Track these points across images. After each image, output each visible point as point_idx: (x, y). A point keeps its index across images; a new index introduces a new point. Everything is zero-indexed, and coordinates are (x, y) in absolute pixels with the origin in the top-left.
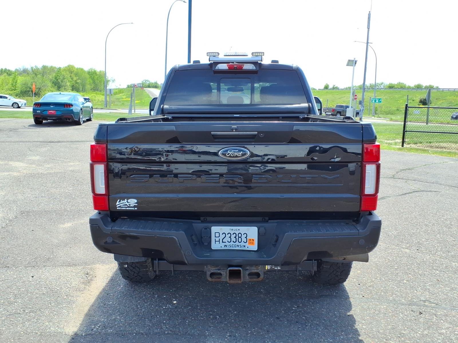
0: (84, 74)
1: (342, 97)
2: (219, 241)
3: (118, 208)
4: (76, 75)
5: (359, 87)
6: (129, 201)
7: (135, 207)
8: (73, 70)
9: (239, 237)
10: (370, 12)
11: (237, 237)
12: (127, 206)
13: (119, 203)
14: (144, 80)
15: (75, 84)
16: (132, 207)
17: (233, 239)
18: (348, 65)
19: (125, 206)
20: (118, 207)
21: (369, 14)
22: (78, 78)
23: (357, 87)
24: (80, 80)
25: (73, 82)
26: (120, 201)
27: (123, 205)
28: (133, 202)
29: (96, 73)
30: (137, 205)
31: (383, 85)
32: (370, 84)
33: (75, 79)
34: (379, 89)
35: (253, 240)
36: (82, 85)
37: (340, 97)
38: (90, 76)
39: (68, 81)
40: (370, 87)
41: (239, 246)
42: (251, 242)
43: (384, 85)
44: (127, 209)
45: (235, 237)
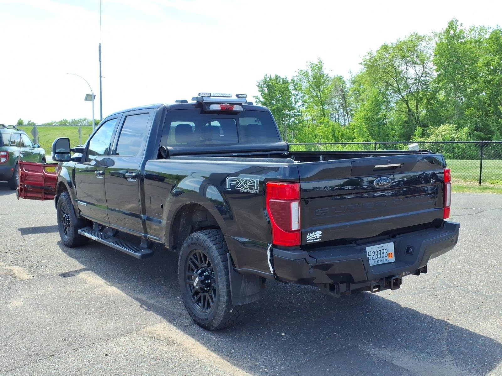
1: (46, 135)
2: (371, 259)
3: (308, 242)
5: (59, 123)
6: (316, 233)
7: (320, 238)
9: (382, 253)
10: (100, 44)
11: (381, 254)
12: (314, 239)
13: (309, 236)
16: (318, 239)
17: (379, 256)
18: (86, 99)
19: (313, 239)
20: (308, 240)
21: (99, 46)
23: (57, 123)
26: (309, 235)
27: (311, 238)
28: (319, 233)
30: (321, 236)
31: (86, 121)
32: (72, 120)
34: (82, 125)
35: (391, 254)
37: (44, 135)
40: (72, 123)
41: (383, 261)
42: (390, 255)
43: (88, 121)
44: (314, 241)
45: (380, 254)
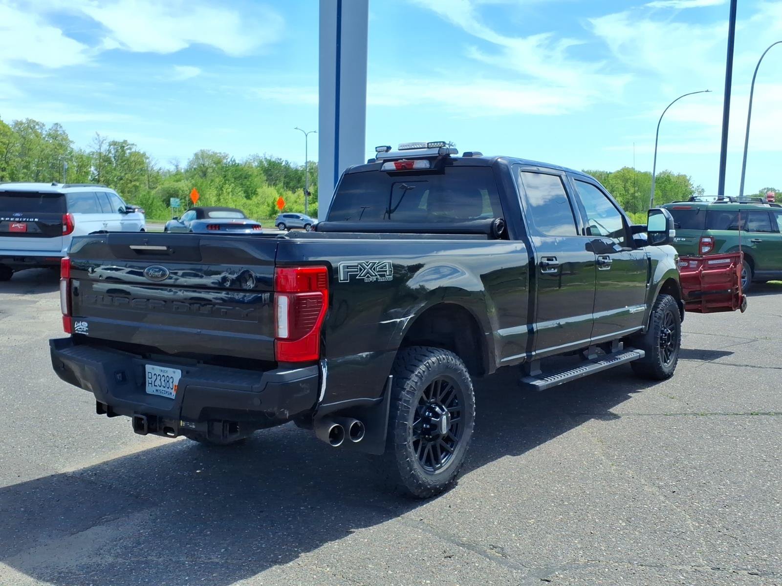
0: (648, 182)
2: (151, 384)
4: (635, 184)
6: (83, 324)
8: (629, 177)
11: (166, 381)
12: (81, 330)
13: (76, 326)
14: (765, 189)
15: (632, 199)
16: (85, 332)
17: (163, 383)
20: (76, 330)
22: (636, 189)
24: (639, 193)
25: (629, 197)
27: (79, 329)
28: (85, 325)
29: (670, 180)
30: (88, 329)
33: (632, 191)
36: (642, 201)
38: (660, 185)
39: (618, 195)
41: (168, 393)
42: (176, 388)
44: (82, 333)
